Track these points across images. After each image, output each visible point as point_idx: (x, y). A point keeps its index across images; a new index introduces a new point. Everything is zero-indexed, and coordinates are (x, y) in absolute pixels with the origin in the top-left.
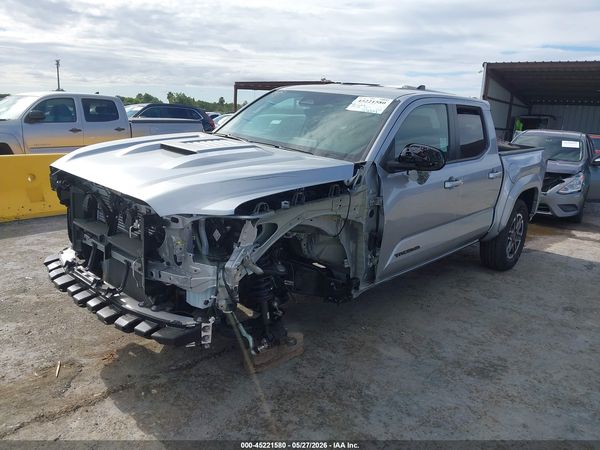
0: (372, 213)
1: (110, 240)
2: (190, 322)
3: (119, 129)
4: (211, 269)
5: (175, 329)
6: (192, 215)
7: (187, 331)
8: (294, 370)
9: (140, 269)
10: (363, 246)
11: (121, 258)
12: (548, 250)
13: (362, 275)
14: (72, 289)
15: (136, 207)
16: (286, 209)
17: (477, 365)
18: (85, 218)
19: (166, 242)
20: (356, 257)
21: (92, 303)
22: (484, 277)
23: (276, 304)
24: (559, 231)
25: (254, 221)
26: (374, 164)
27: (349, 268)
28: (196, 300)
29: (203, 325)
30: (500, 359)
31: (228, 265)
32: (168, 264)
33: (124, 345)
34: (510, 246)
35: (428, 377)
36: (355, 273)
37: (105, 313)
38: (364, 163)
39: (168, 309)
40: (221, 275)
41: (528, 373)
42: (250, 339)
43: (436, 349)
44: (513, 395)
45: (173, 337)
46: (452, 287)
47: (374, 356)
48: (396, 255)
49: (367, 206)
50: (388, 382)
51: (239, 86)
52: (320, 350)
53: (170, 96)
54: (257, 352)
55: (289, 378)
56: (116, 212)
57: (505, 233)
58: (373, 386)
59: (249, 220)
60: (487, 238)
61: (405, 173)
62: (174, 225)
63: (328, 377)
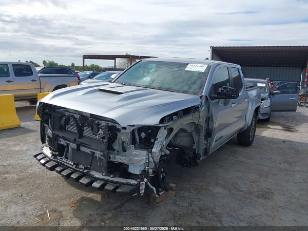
0: (206, 120)
1: (81, 140)
2: (133, 182)
3: (33, 81)
4: (144, 153)
5: (128, 187)
6: (134, 125)
7: (134, 187)
8: (175, 203)
9: (102, 156)
10: (202, 137)
11: (88, 151)
12: (262, 135)
13: (201, 152)
14: (58, 169)
15: (98, 122)
16: (175, 120)
17: (259, 193)
18: (60, 129)
19: (117, 140)
20: (199, 142)
21: (74, 176)
22: (241, 149)
23: (163, 170)
24: (262, 126)
25: (165, 127)
26: (206, 96)
27: (195, 149)
28: (135, 170)
29: (141, 183)
30: (268, 189)
31: (154, 150)
32: (118, 152)
33: (79, 198)
34: (251, 134)
35: (240, 201)
36: (198, 151)
37: (84, 181)
38: (202, 96)
39: (118, 176)
40: (150, 156)
41: (283, 195)
42: (154, 189)
43: (237, 186)
44: (282, 206)
45: (128, 191)
46: (229, 156)
47: (210, 193)
48: (215, 141)
49: (205, 117)
50: (223, 205)
51: (85, 57)
52: (183, 192)
53: (44, 62)
54: (159, 195)
55: (174, 208)
56: (83, 125)
57: (249, 128)
58: (217, 208)
59: (163, 126)
60: (242, 131)
61: (218, 100)
62: (123, 131)
63: (193, 205)
